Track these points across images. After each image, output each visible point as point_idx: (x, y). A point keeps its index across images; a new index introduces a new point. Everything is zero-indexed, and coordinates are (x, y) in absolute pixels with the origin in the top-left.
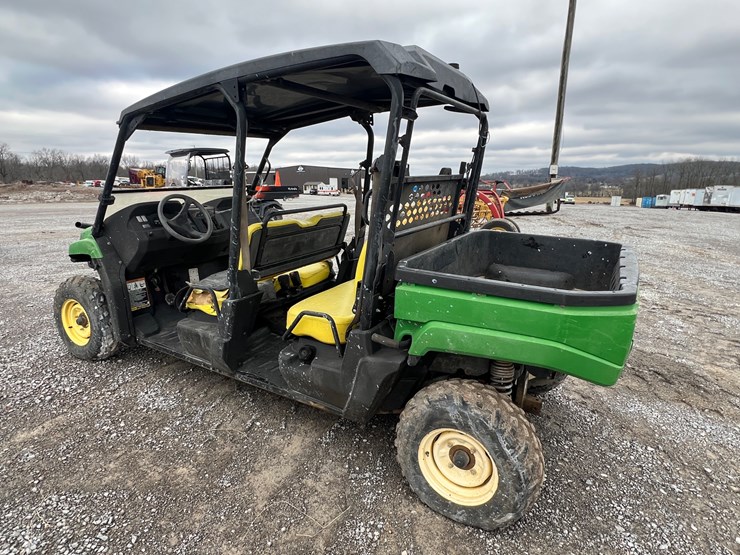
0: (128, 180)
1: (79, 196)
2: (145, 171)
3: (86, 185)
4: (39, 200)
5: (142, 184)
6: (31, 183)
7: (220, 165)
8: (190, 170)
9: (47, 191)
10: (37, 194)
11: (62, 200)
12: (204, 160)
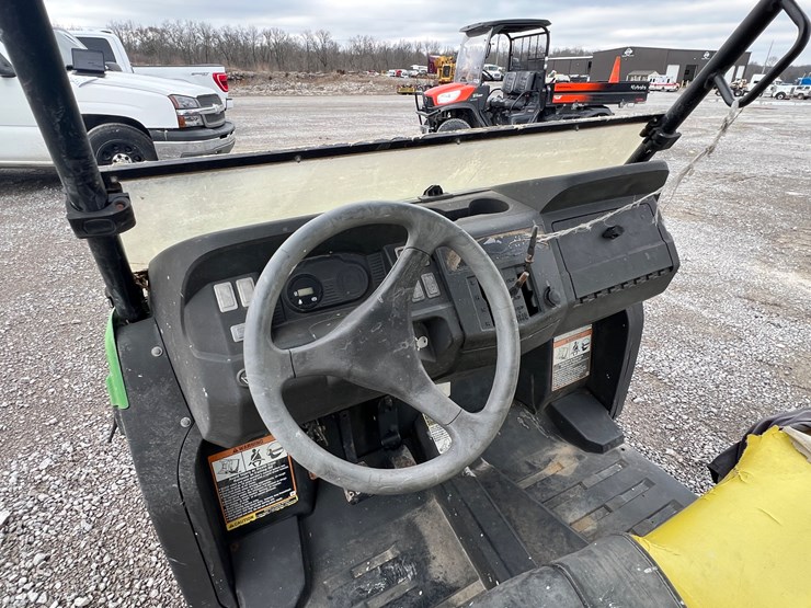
0: (426, 68)
1: (379, 88)
2: (442, 59)
3: (388, 75)
4: (345, 92)
5: (438, 75)
6: (343, 73)
7: (525, 49)
8: (489, 56)
9: (353, 81)
10: (345, 85)
11: (364, 93)
12: (511, 40)
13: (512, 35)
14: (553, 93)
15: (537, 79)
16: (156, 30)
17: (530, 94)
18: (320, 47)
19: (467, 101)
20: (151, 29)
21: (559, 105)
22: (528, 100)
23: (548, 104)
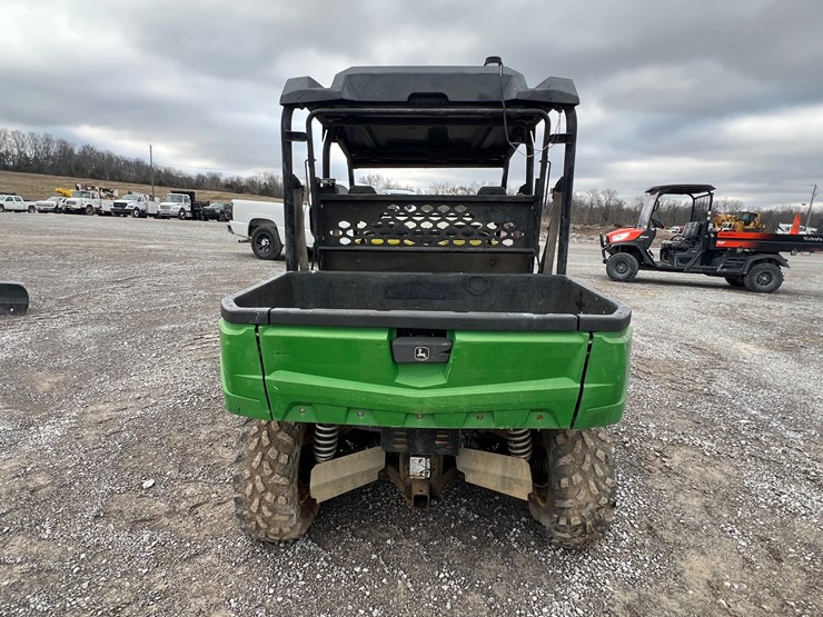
7: (701, 206)
12: (694, 199)
13: (695, 195)
14: (716, 239)
15: (702, 229)
16: (465, 189)
17: (697, 239)
18: (604, 204)
19: (635, 241)
20: (461, 188)
21: (724, 249)
22: (694, 244)
23: (711, 247)
